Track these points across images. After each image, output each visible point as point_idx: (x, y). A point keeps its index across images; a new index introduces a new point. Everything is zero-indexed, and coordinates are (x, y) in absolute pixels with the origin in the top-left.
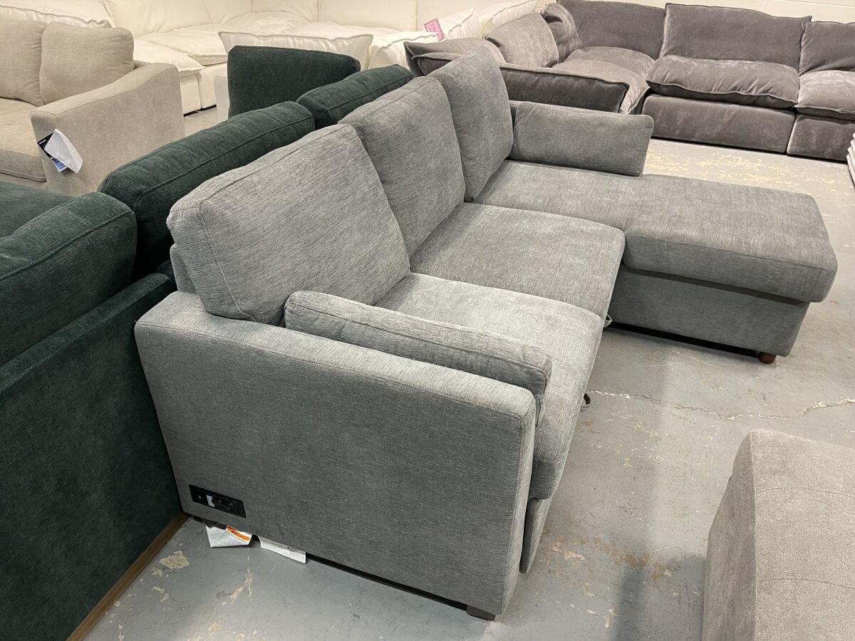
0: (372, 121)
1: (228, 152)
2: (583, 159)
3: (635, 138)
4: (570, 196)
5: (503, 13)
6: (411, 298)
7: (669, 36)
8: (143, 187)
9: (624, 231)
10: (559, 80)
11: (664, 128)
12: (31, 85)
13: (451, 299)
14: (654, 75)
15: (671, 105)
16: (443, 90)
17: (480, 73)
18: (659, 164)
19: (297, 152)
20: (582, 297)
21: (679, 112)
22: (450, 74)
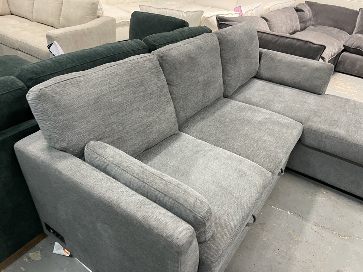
0: (168, 53)
1: (90, 62)
2: (292, 82)
3: (322, 75)
4: (279, 102)
5: (277, 6)
6: (172, 147)
7: (359, 24)
8: (34, 75)
9: (303, 124)
10: (289, 41)
11: (349, 69)
13: (192, 150)
14: (348, 42)
15: (354, 58)
16: (218, 41)
17: (243, 34)
18: (342, 86)
19: (116, 66)
20: (264, 161)
21: (358, 62)
22: (224, 33)
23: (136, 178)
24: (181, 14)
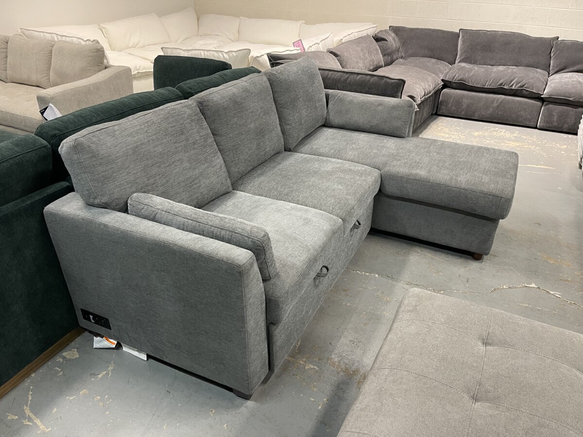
0: (208, 98)
1: (118, 115)
2: (369, 127)
3: (400, 113)
4: (353, 149)
5: (351, 36)
6: (226, 205)
7: (461, 50)
8: (57, 132)
9: (380, 171)
10: (361, 77)
11: (454, 110)
12: (45, 78)
13: (250, 206)
14: (448, 75)
15: (459, 95)
16: (268, 81)
17: (300, 72)
18: (446, 133)
19: (150, 114)
20: (333, 208)
21: (463, 100)
22: (274, 72)
23: (189, 219)
24: (221, 55)
